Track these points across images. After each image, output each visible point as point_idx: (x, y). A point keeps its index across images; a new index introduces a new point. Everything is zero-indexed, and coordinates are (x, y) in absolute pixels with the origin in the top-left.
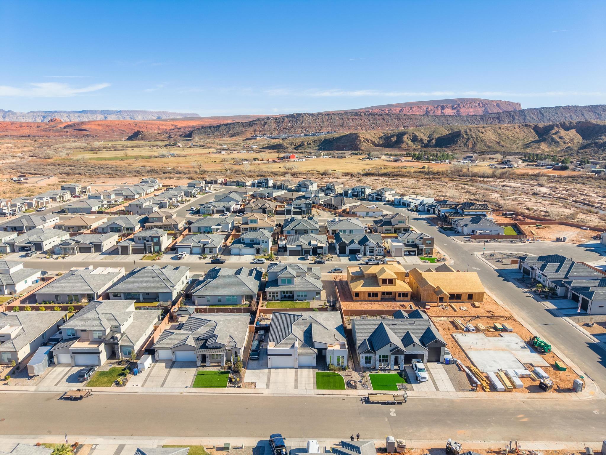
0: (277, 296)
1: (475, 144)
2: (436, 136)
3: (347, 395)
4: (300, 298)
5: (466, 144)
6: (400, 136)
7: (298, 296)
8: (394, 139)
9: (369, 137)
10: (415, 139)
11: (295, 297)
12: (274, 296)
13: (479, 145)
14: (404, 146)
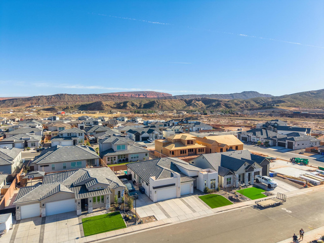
1: (162, 107)
2: (143, 103)
4: (134, 159)
5: (158, 107)
6: (125, 103)
7: (132, 158)
8: (122, 105)
9: (108, 104)
10: (133, 105)
13: (164, 107)
14: (128, 108)
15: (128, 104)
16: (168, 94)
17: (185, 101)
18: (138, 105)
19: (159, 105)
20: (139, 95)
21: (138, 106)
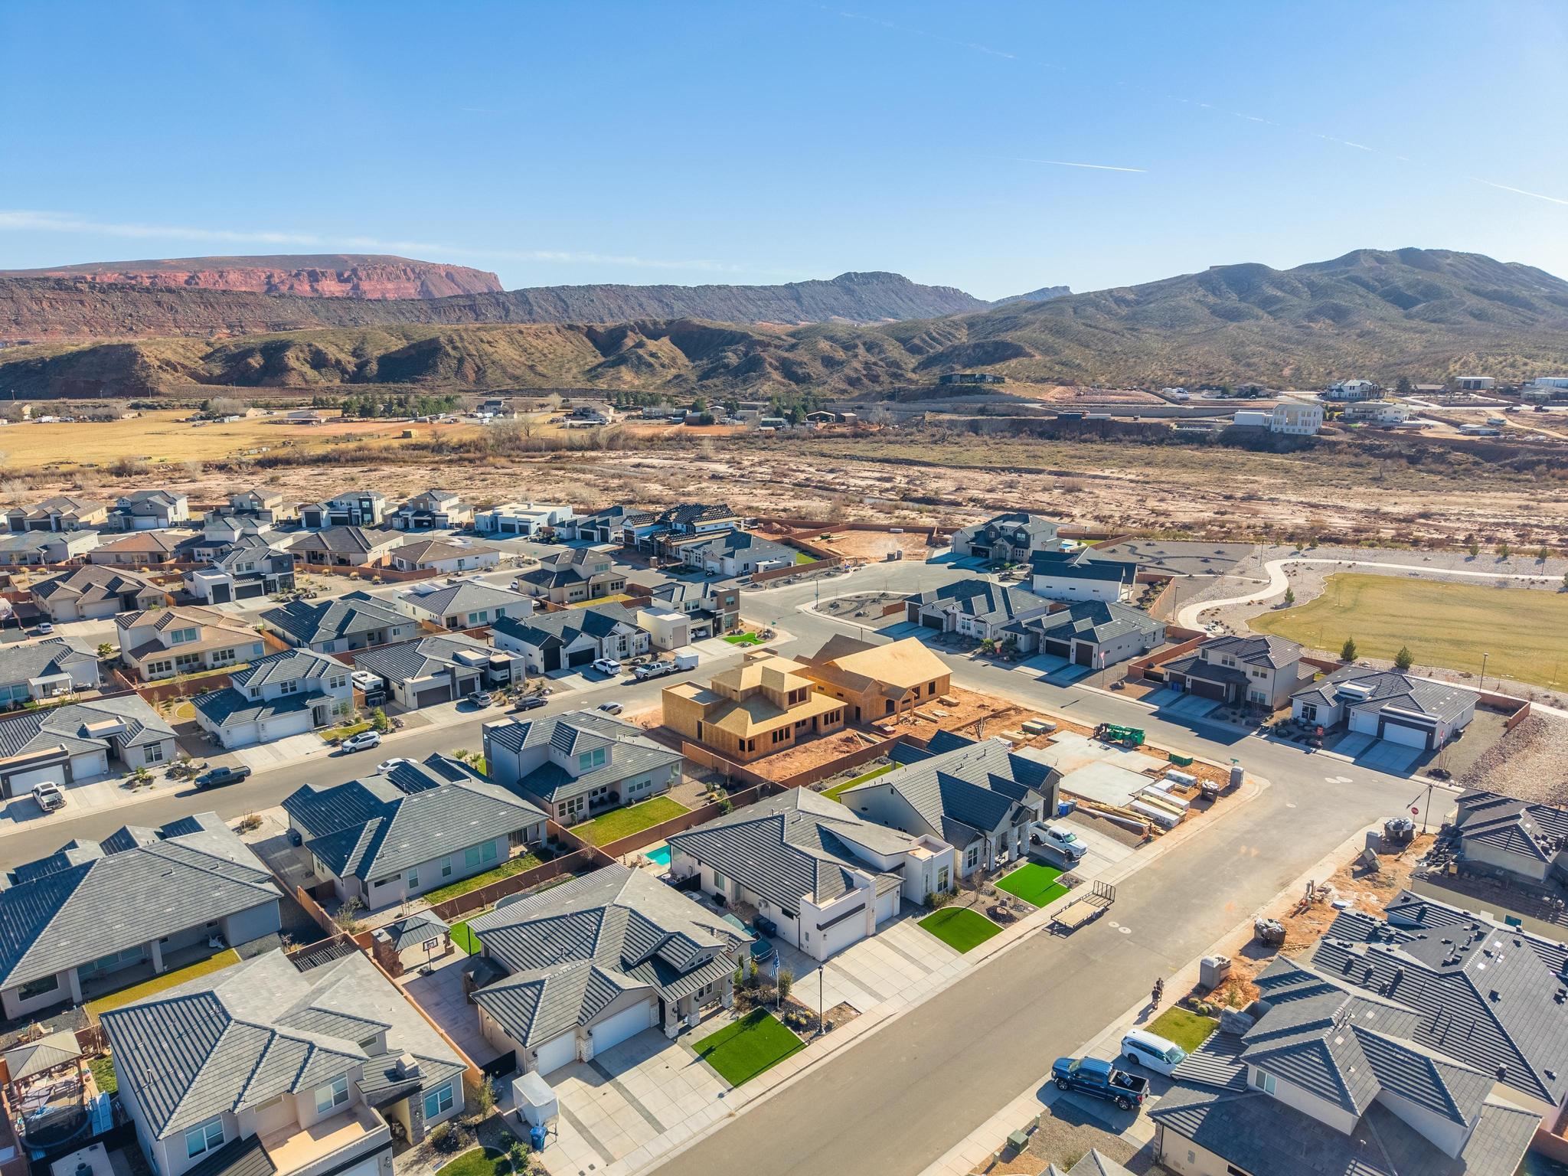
0: (580, 807)
1: (480, 371)
2: (374, 352)
3: (1020, 938)
4: (637, 793)
5: (459, 372)
6: (274, 353)
7: (632, 789)
8: (256, 361)
9: (169, 355)
10: (319, 361)
11: (624, 795)
12: (571, 810)
13: (492, 374)
14: (293, 380)
15: (291, 358)
16: (476, 274)
17: (591, 334)
18: (350, 363)
19: (461, 361)
20: (314, 277)
21: (351, 368)
